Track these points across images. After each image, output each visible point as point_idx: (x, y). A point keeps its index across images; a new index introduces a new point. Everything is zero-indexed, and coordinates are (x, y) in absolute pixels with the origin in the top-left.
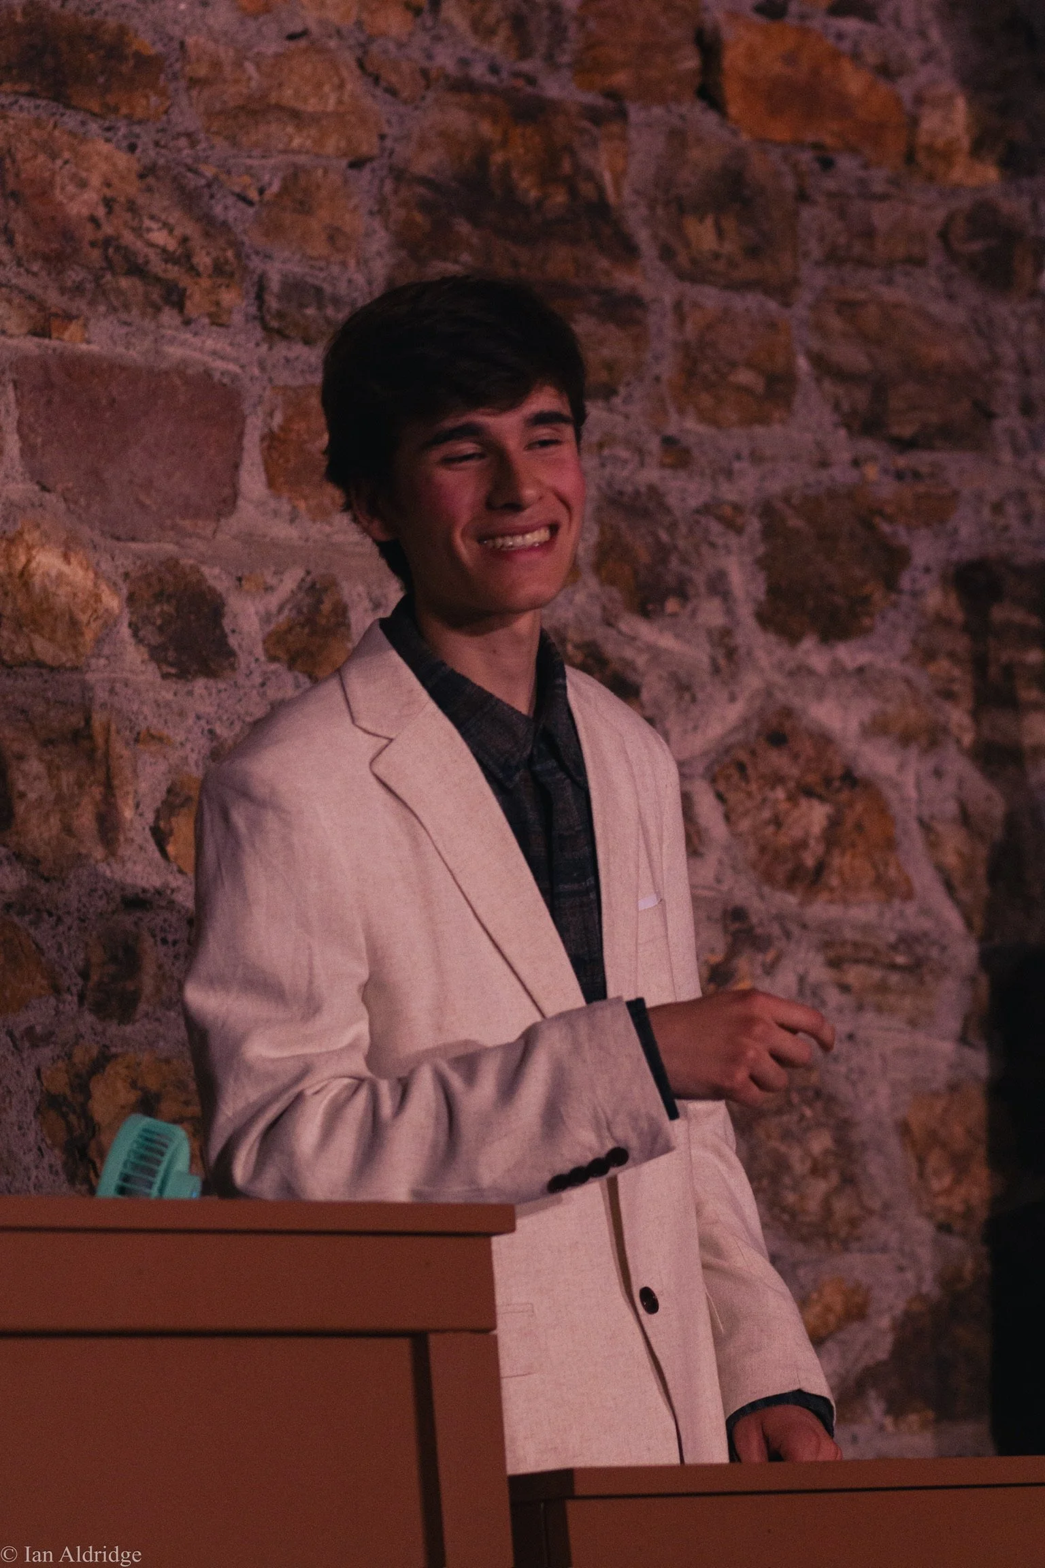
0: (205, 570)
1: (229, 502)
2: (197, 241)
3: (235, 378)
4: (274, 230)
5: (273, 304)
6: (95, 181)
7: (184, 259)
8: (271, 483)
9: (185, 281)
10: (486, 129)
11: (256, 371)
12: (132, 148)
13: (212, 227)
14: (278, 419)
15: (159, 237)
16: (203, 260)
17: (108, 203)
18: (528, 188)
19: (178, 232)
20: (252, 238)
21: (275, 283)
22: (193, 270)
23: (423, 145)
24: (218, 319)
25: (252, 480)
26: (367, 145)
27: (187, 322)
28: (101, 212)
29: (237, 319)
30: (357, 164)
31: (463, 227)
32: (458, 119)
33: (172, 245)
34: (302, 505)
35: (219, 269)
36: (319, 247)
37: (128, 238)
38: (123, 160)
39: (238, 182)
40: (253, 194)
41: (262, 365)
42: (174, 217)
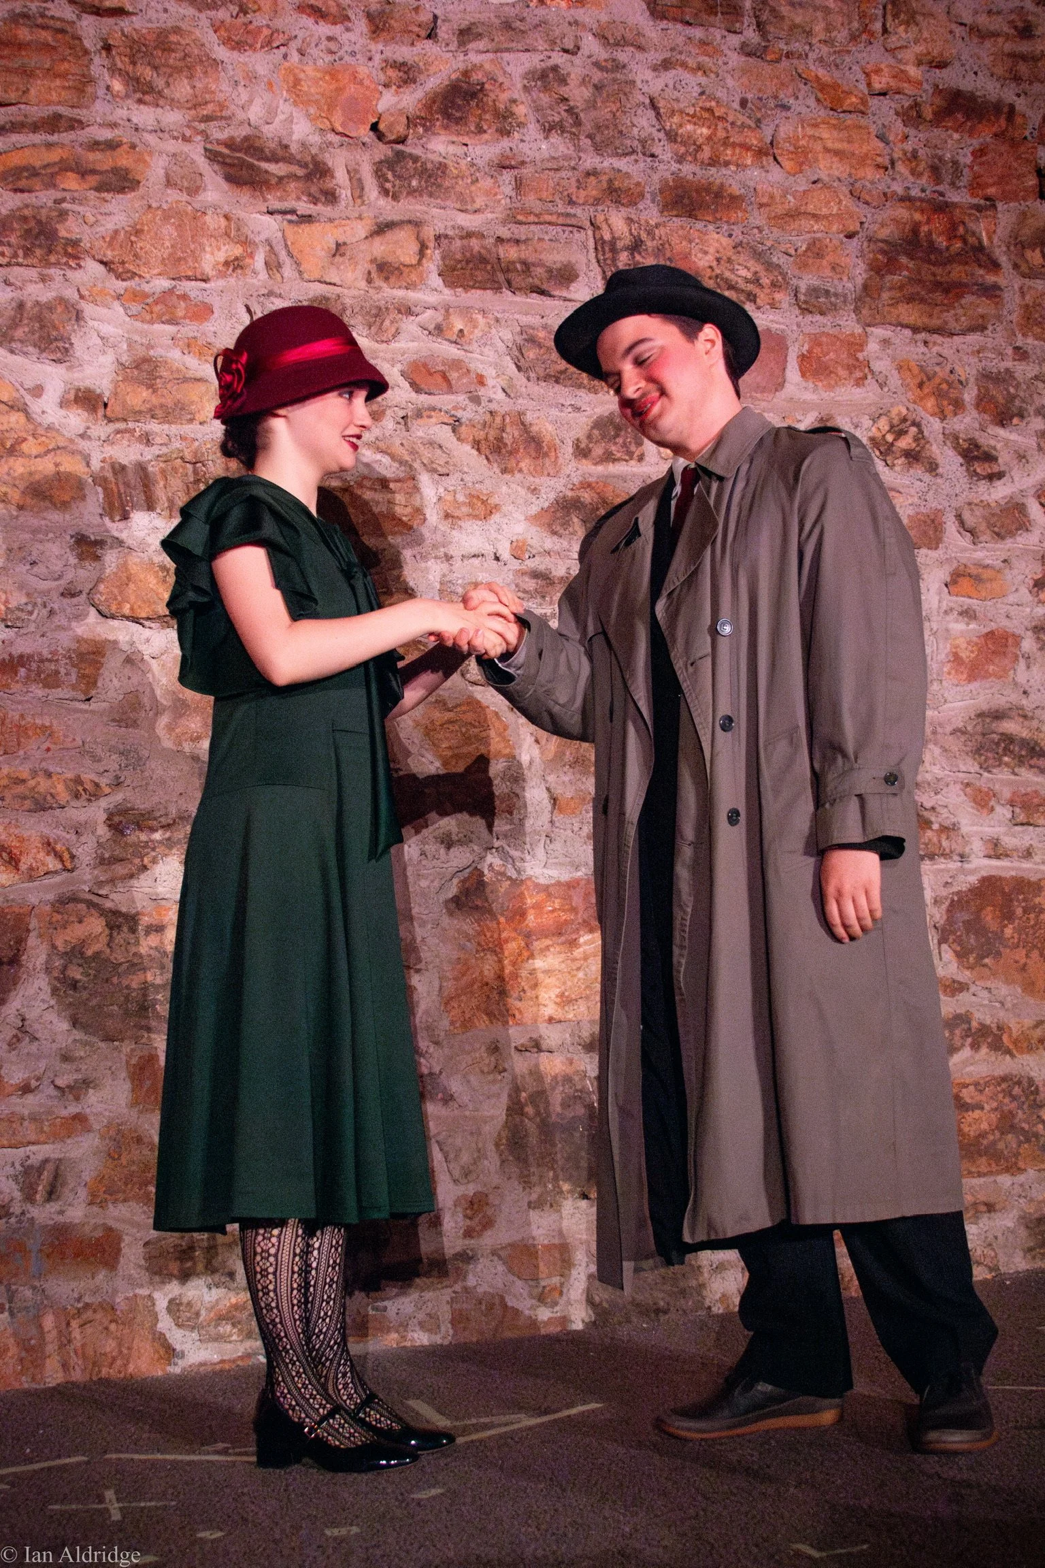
0: (766, 415)
1: (780, 385)
2: (762, 274)
3: (783, 331)
4: (803, 266)
5: (802, 298)
6: (712, 250)
7: (756, 281)
8: (803, 375)
9: (757, 291)
10: (917, 216)
11: (795, 328)
12: (730, 236)
13: (769, 266)
14: (806, 347)
15: (743, 272)
16: (765, 281)
17: (718, 260)
18: (941, 241)
19: (753, 269)
20: (791, 271)
21: (803, 289)
22: (761, 286)
23: (883, 225)
24: (773, 305)
25: (793, 373)
26: (853, 226)
27: (759, 308)
28: (714, 264)
29: (785, 305)
30: (850, 236)
31: (904, 260)
32: (902, 213)
33: (749, 276)
34: (820, 384)
35: (774, 285)
36: (828, 272)
37: (727, 274)
38: (725, 241)
39: (783, 247)
40: (793, 252)
41: (798, 325)
42: (751, 263)
